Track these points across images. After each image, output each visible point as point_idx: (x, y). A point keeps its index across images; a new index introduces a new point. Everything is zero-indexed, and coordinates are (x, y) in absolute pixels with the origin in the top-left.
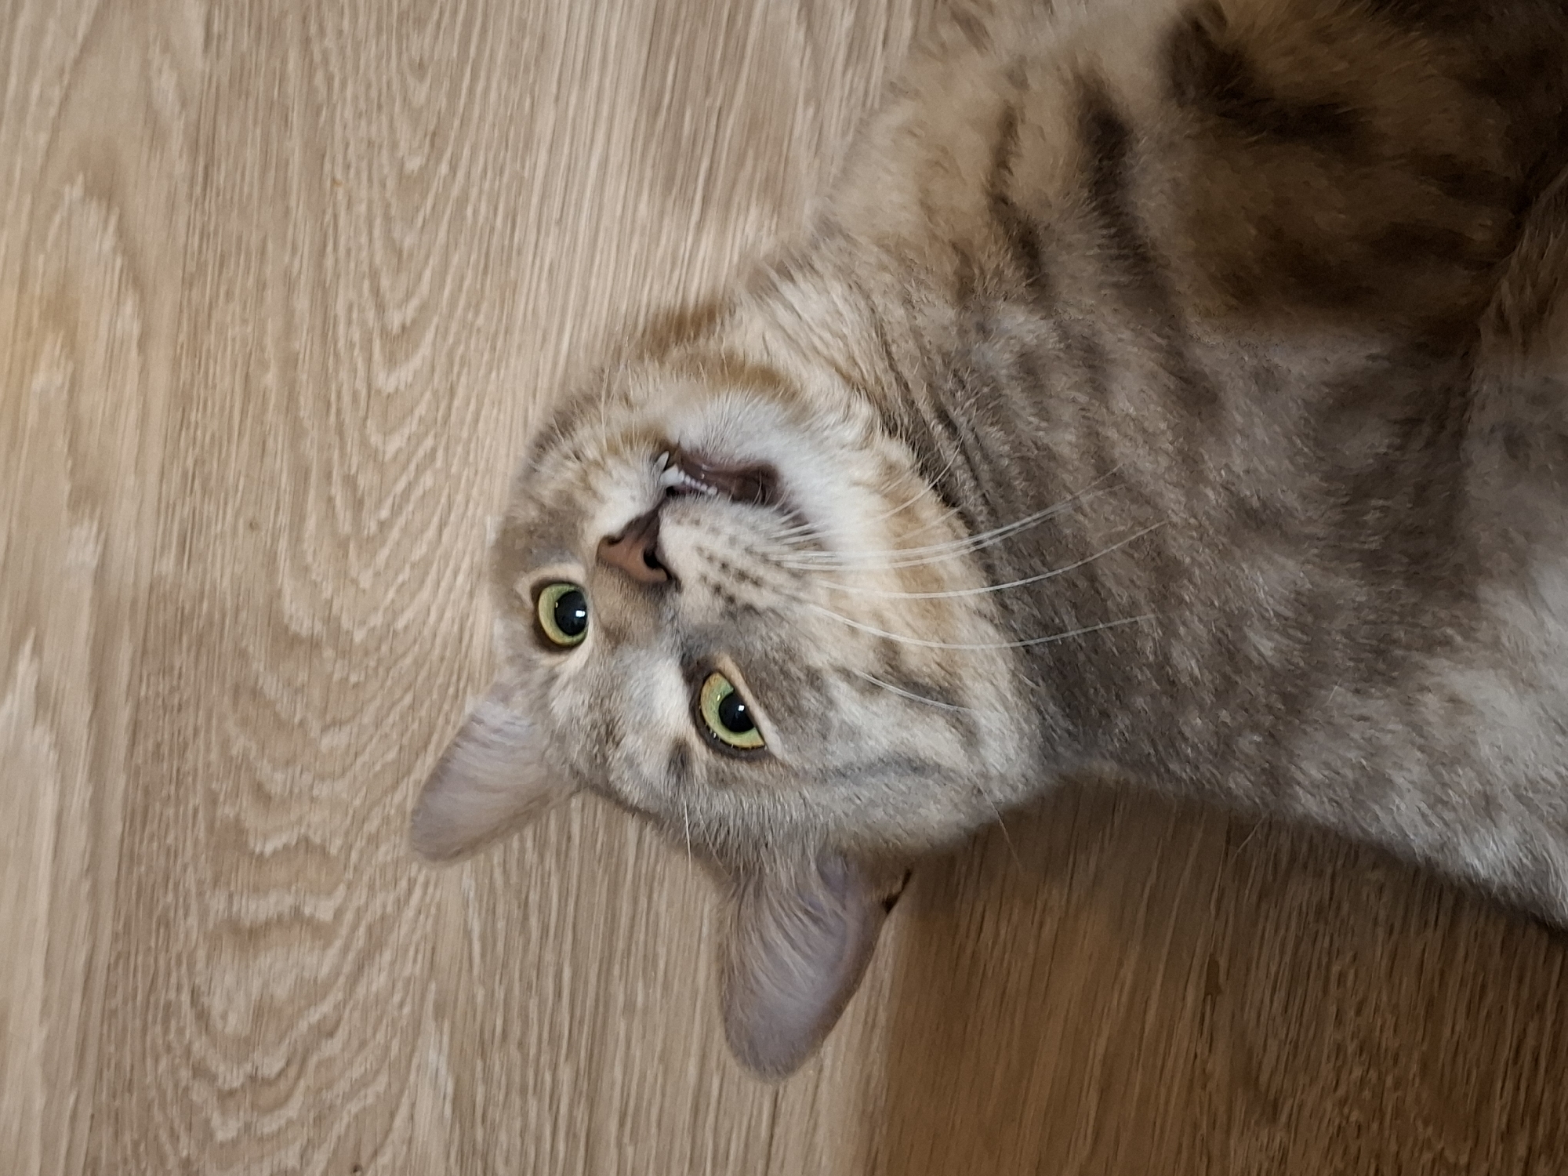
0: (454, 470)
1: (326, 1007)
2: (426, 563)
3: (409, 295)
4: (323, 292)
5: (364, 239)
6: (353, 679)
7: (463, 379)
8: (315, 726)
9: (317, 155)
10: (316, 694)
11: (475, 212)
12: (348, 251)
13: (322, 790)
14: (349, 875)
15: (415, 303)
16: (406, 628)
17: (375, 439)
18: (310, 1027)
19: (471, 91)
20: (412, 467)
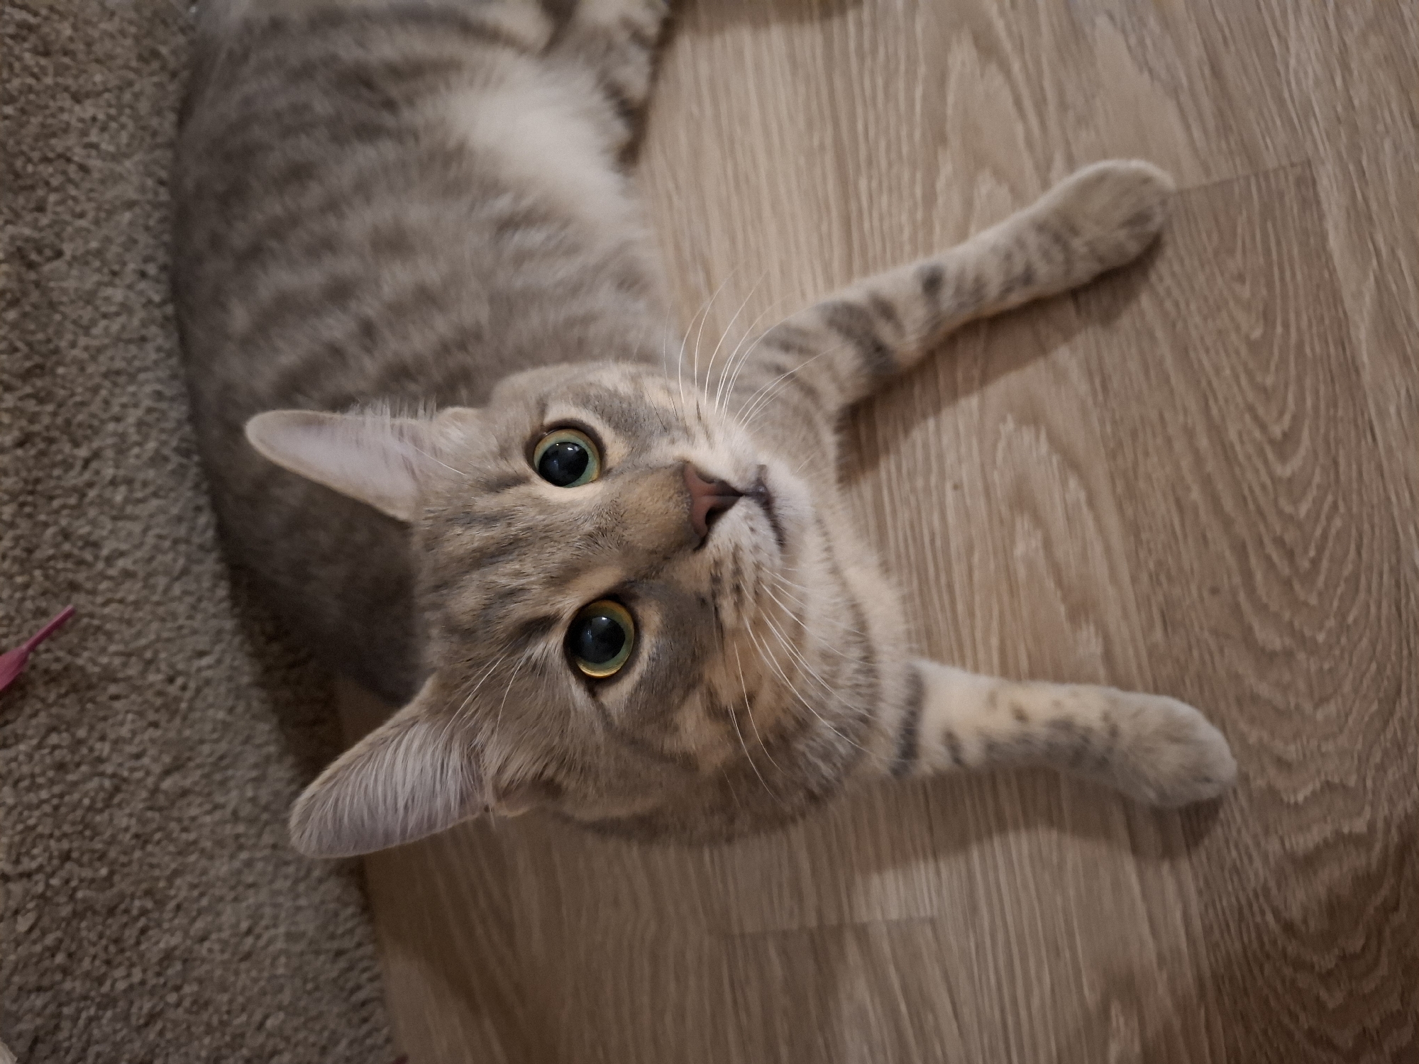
0: (1355, 510)
1: (1385, 891)
2: (1355, 577)
3: (1281, 414)
6: (1326, 666)
7: (1341, 452)
8: (1308, 707)
9: (1183, 352)
10: (1301, 685)
12: (1226, 401)
13: (1329, 747)
14: (1370, 796)
15: (1287, 418)
16: (1355, 621)
17: (1288, 509)
18: (1376, 909)
19: (1282, 279)
20: (1323, 517)
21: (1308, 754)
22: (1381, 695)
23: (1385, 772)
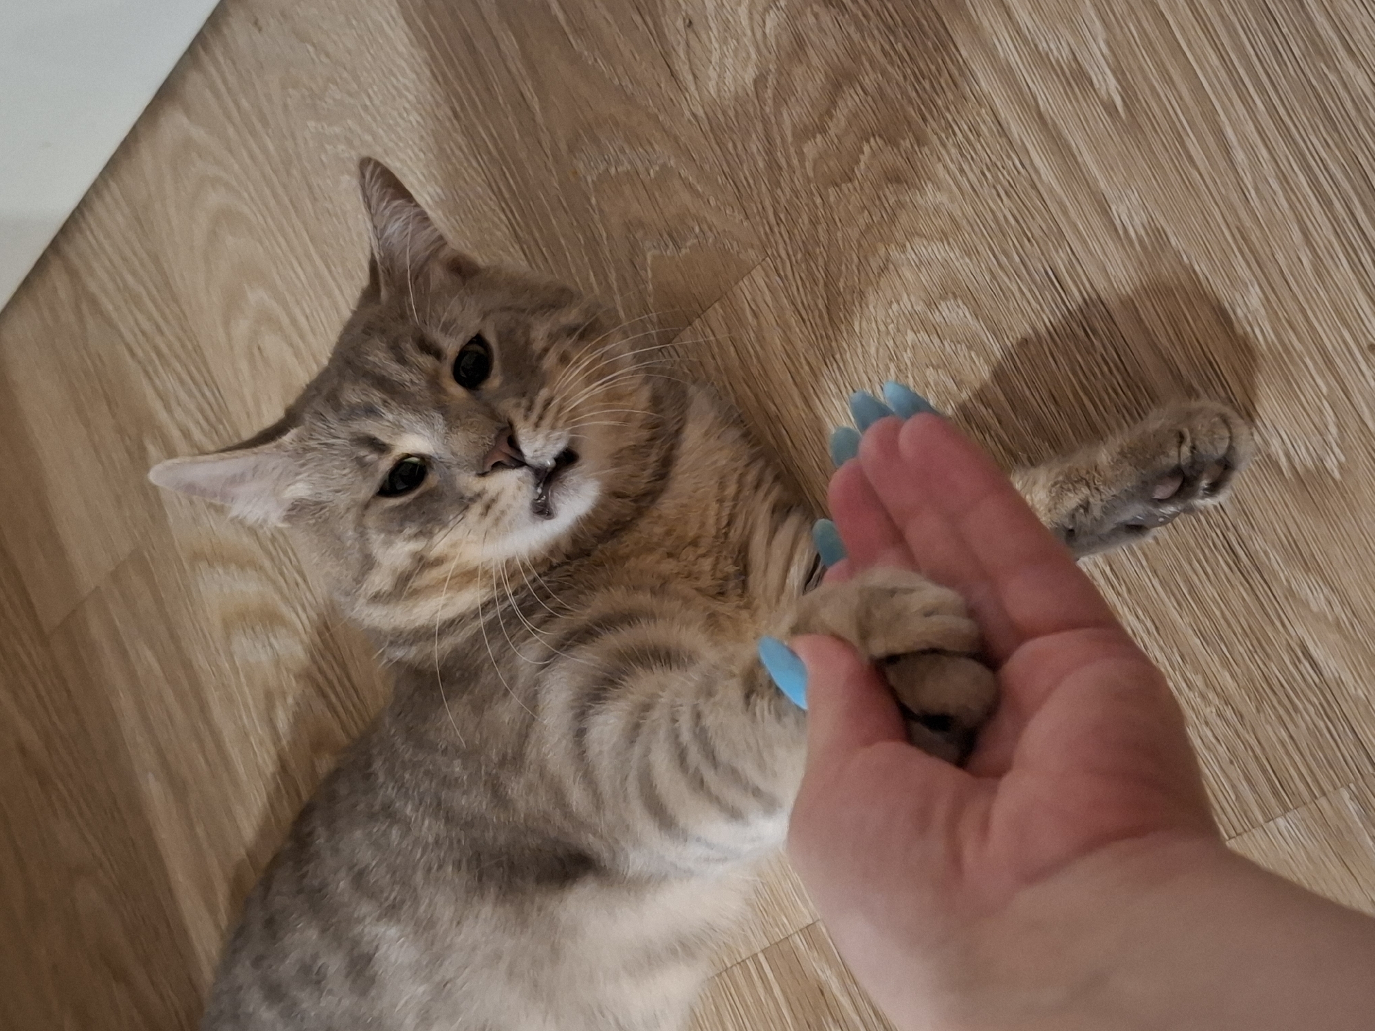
14: (813, 188)
21: (877, 202)
22: (840, 300)
23: (810, 220)
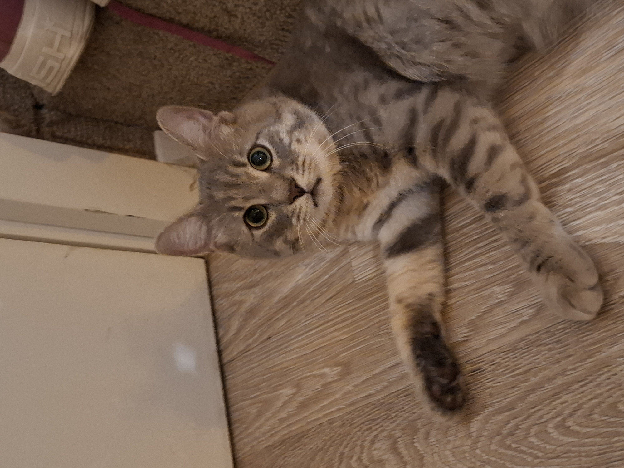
3: (579, 425)
4: (566, 388)
5: (590, 397)
6: (467, 455)
7: (564, 460)
8: (450, 446)
9: (607, 364)
10: (458, 443)
11: (616, 442)
12: (583, 392)
13: (436, 458)
15: (577, 428)
17: (533, 431)
20: (530, 451)
